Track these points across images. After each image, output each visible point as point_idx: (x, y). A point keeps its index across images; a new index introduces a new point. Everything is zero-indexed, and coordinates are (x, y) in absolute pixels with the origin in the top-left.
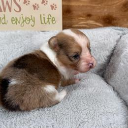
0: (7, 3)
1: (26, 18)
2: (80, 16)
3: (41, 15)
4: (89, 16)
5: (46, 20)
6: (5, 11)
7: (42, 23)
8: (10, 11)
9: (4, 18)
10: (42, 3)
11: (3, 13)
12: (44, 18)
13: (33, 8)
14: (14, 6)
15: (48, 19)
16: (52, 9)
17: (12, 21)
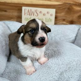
0: (33, 12)
2: (60, 20)
3: (46, 18)
4: (64, 20)
5: (48, 20)
10: (47, 13)
11: (30, 16)
13: (43, 15)
14: (35, 14)
15: (49, 20)
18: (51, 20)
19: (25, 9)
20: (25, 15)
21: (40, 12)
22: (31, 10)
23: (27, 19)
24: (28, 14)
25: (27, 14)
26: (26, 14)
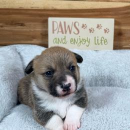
0: (69, 26)
1: (83, 39)
3: (95, 38)
5: (100, 42)
6: (66, 33)
7: (95, 44)
8: (70, 33)
9: (65, 39)
10: (97, 28)
11: (64, 34)
12: (98, 40)
13: (89, 31)
14: (74, 30)
15: (101, 40)
16: (105, 32)
17: (71, 41)
18: (106, 41)
19: (53, 22)
20: (53, 33)
21: (83, 26)
22: (65, 23)
23: (59, 39)
24: (60, 30)
25: (58, 32)
26: (56, 32)
